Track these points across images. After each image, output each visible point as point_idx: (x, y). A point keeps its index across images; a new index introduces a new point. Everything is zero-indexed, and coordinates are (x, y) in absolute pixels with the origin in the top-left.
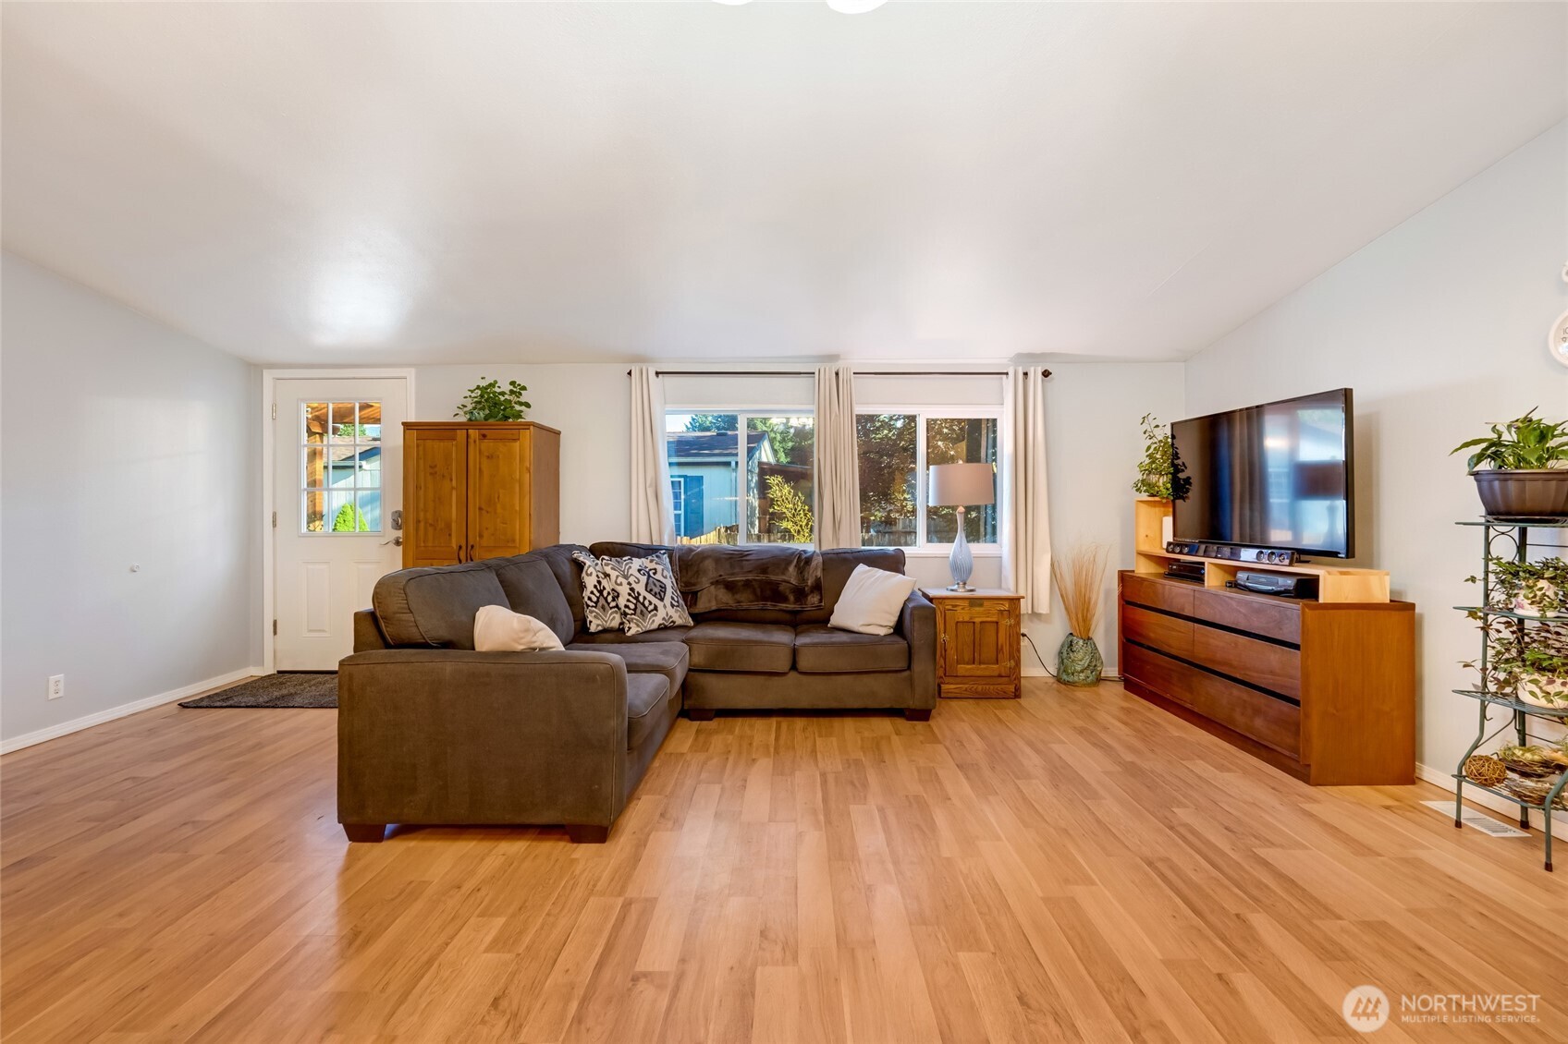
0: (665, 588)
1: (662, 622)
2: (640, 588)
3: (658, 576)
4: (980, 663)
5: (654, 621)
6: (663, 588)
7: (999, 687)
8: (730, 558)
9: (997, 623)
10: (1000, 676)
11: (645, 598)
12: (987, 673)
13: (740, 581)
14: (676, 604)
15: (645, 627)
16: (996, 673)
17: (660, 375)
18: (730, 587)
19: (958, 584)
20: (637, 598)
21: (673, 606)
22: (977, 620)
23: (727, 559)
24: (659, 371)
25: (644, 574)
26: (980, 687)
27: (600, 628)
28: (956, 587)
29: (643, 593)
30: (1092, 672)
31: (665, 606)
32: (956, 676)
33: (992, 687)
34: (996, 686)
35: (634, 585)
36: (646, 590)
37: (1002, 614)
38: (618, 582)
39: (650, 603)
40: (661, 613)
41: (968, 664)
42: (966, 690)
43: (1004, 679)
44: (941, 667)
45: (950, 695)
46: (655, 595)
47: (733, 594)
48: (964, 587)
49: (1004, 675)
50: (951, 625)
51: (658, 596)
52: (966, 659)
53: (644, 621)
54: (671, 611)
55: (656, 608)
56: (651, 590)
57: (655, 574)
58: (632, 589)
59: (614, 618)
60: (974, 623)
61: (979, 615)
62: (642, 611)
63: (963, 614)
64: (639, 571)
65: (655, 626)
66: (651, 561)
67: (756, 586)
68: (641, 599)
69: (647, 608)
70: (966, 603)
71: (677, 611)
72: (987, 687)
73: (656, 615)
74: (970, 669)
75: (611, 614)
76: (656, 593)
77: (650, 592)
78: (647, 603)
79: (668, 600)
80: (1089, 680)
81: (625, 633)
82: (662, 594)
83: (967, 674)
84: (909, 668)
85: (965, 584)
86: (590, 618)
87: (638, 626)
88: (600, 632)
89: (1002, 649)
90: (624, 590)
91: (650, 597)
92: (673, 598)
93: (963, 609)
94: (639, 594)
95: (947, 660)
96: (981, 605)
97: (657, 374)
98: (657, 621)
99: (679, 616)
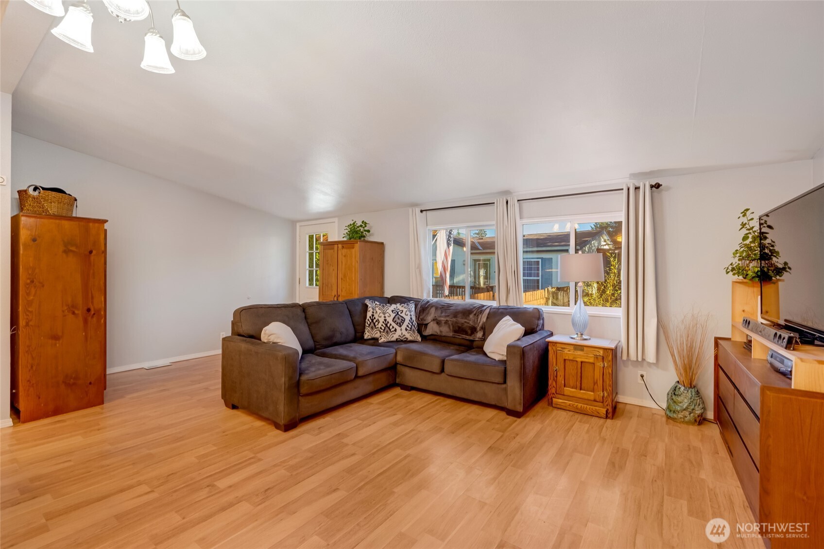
0: (404, 321)
1: (398, 337)
2: (390, 320)
3: (403, 315)
4: (581, 389)
5: (393, 336)
6: (403, 320)
7: (594, 408)
8: (443, 308)
9: (594, 364)
10: (595, 401)
11: (391, 325)
12: (586, 397)
13: (444, 320)
14: (409, 329)
15: (388, 339)
16: (592, 398)
17: (424, 212)
18: (438, 323)
19: (577, 334)
20: (386, 325)
21: (406, 330)
22: (579, 360)
23: (441, 308)
24: (423, 209)
25: (395, 313)
26: (580, 405)
27: (369, 337)
28: (575, 336)
29: (391, 322)
30: (690, 414)
31: (401, 330)
32: (564, 395)
33: (588, 407)
34: (591, 407)
35: (387, 318)
36: (393, 321)
37: (597, 358)
38: (380, 316)
39: (393, 327)
40: (399, 333)
41: (572, 388)
42: (570, 405)
43: (598, 403)
44: (554, 387)
45: (558, 406)
46: (397, 324)
47: (440, 327)
48: (582, 337)
49: (598, 400)
50: (560, 361)
51: (399, 324)
52: (572, 385)
53: (388, 336)
54: (405, 332)
55: (395, 330)
56: (395, 321)
57: (401, 313)
58: (385, 320)
59: (377, 333)
60: (577, 361)
61: (580, 356)
62: (387, 331)
63: (569, 353)
64: (392, 311)
65: (394, 339)
66: (402, 306)
67: (450, 324)
68: (388, 325)
69: (390, 330)
70: (572, 348)
71: (408, 333)
72: (585, 406)
73: (395, 334)
74: (574, 392)
75: (376, 331)
76: (398, 323)
77: (395, 322)
78: (391, 327)
79: (404, 326)
80: (686, 419)
81: (378, 341)
82: (401, 324)
83: (571, 395)
84: (505, 382)
85: (582, 334)
86: (366, 332)
87: (384, 338)
88: (370, 339)
89: (597, 383)
90: (382, 320)
91: (394, 324)
92: (408, 326)
93: (569, 351)
94: (388, 322)
95: (558, 383)
96: (582, 350)
97: (422, 211)
98: (395, 337)
99: (410, 336)
